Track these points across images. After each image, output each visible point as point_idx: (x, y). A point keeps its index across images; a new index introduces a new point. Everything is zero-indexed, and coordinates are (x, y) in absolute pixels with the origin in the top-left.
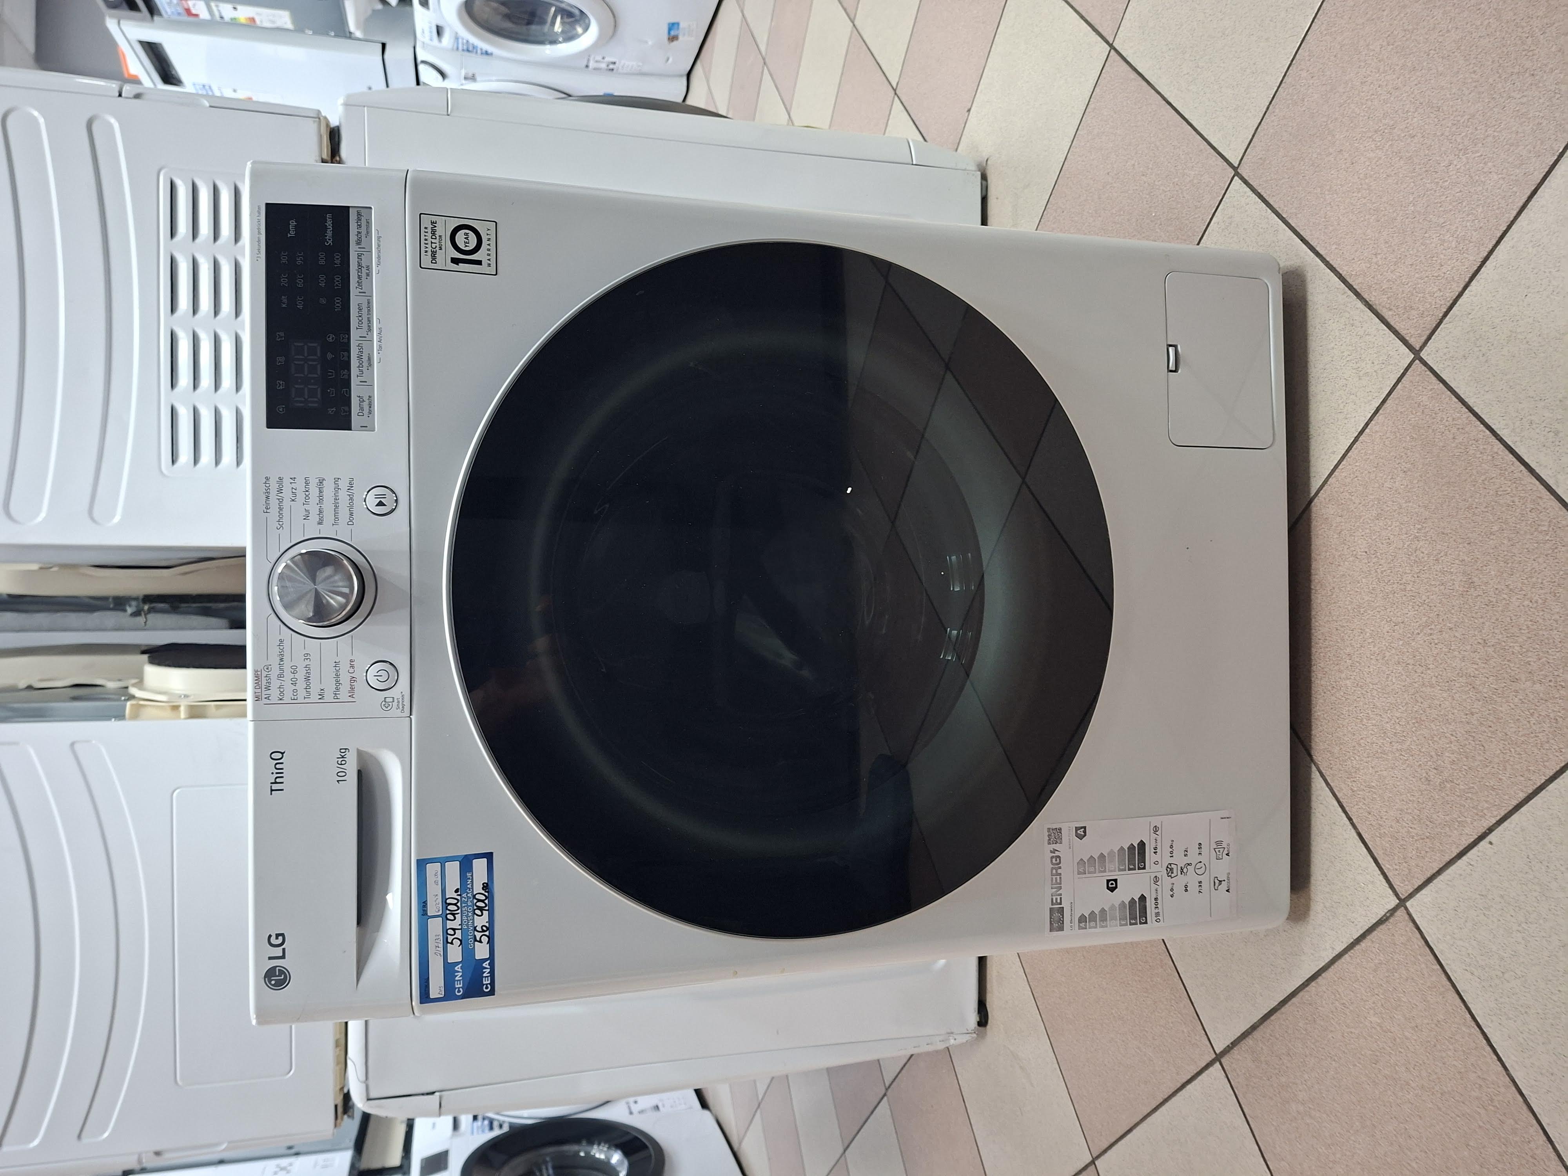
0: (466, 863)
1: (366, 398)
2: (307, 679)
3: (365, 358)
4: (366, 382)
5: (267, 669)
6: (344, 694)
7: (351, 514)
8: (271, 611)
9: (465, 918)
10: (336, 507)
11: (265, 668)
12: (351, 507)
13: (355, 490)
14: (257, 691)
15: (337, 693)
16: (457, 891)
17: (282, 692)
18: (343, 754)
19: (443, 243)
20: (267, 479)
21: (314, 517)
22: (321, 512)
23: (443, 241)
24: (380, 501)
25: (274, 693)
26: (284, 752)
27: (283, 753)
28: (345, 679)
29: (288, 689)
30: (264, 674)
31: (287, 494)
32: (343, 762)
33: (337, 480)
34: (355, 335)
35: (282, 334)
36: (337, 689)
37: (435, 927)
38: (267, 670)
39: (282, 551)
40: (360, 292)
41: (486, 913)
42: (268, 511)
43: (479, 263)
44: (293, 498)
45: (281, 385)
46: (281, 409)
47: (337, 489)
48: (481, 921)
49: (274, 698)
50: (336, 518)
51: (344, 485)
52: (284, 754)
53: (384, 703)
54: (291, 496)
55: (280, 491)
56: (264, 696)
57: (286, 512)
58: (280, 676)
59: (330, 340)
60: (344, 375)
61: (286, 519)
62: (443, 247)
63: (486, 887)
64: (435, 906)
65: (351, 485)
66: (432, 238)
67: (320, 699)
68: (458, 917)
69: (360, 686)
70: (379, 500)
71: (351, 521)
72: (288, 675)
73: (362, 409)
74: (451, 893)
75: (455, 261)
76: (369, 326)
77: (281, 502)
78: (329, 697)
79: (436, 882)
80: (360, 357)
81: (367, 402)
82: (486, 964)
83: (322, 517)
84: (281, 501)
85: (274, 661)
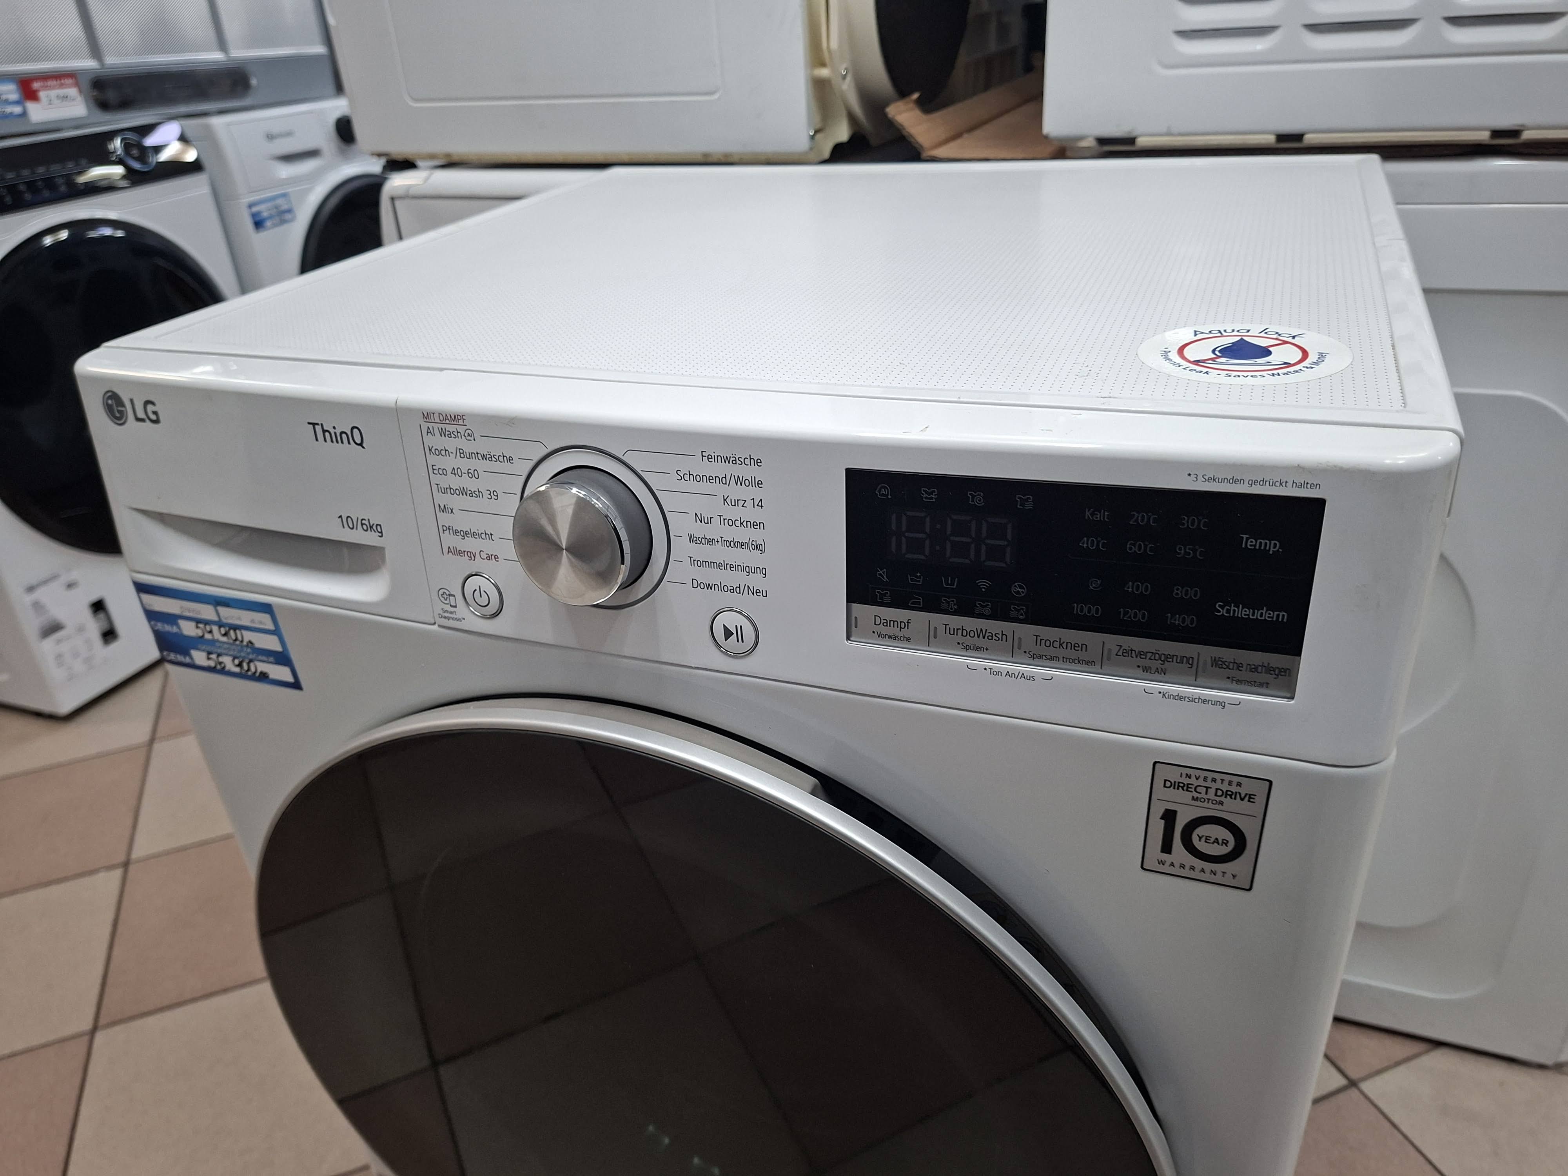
0: (282, 658)
1: (905, 632)
2: (463, 492)
3: (980, 642)
4: (935, 637)
5: (469, 435)
6: (450, 540)
7: (709, 587)
8: (551, 448)
9: (226, 646)
10: (719, 566)
11: (470, 432)
12: (722, 588)
13: (748, 597)
14: (436, 415)
15: (451, 531)
16: (250, 642)
17: (440, 453)
18: (374, 527)
19: (1205, 804)
20: (758, 462)
21: (700, 530)
22: (710, 541)
23: (1210, 805)
24: (733, 634)
25: (437, 442)
26: (363, 448)
27: (361, 445)
28: (471, 545)
29: (449, 463)
30: (461, 429)
31: (736, 492)
32: (365, 527)
33: (763, 572)
34: (1027, 631)
35: (1029, 506)
36: (456, 532)
37: (207, 612)
38: (466, 435)
39: (644, 475)
40: (1110, 650)
41: (237, 670)
42: (705, 459)
43: (1167, 848)
44: (728, 500)
45: (930, 496)
46: (884, 491)
47: (749, 570)
48: (228, 662)
49: (430, 440)
50: (702, 564)
51: (755, 581)
52: (360, 447)
53: (448, 593)
54: (734, 497)
55: (739, 481)
56: (430, 425)
57: (705, 487)
58: (461, 453)
59: (1016, 588)
60: (948, 602)
61: (693, 486)
62: (1194, 803)
63: (263, 677)
64: (230, 615)
65: (756, 592)
66: (1217, 789)
67: (439, 506)
68: (224, 639)
69: (465, 566)
70: (735, 632)
71: (699, 585)
72: (465, 464)
73: (887, 623)
74: (248, 636)
75: (1169, 817)
76: (1040, 657)
77: (721, 481)
78: (445, 519)
79: (252, 621)
80: (981, 634)
81: (900, 634)
82: (187, 660)
83: (701, 542)
84: (724, 480)
85: (481, 446)
